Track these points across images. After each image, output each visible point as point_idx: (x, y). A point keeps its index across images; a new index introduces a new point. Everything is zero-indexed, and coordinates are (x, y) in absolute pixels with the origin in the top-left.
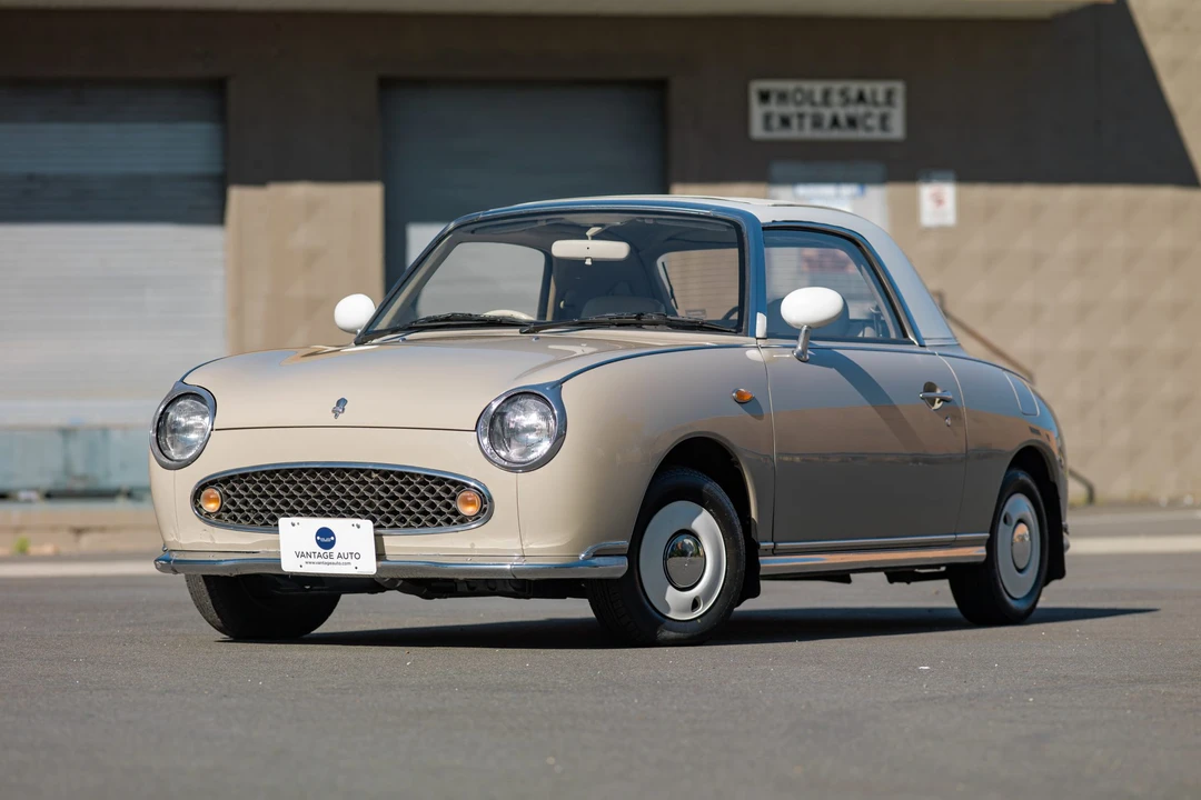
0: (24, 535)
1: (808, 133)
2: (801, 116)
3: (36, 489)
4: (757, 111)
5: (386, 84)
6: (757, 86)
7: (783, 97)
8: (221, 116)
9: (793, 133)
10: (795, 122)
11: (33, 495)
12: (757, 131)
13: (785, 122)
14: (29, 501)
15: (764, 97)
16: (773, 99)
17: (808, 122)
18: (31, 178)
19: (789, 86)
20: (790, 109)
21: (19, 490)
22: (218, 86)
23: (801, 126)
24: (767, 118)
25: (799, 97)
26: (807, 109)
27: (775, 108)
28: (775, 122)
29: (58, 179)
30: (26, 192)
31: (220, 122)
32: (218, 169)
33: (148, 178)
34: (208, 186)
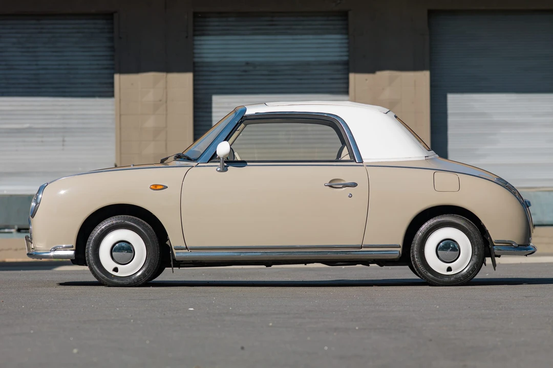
5: (431, 13)
8: (346, 30)
18: (247, 64)
22: (344, 15)
29: (261, 64)
30: (245, 71)
31: (347, 34)
32: (345, 58)
33: (308, 64)
34: (340, 67)
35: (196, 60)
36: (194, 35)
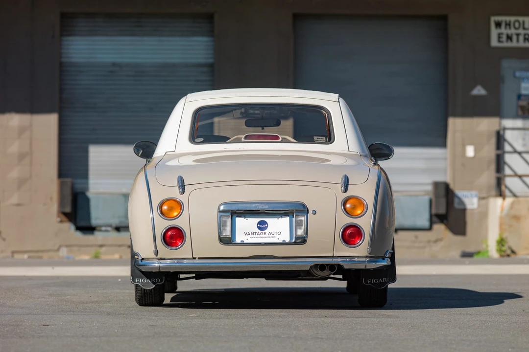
0: (103, 249)
1: (522, 44)
2: (518, 35)
3: (110, 226)
4: (494, 32)
5: (296, 17)
6: (494, 19)
7: (508, 25)
8: (211, 33)
9: (514, 44)
10: (515, 38)
11: (109, 229)
12: (494, 42)
13: (509, 38)
14: (107, 231)
15: (498, 25)
16: (503, 25)
17: (521, 38)
18: (114, 64)
19: (512, 19)
20: (512, 31)
21: (101, 226)
22: (210, 17)
23: (518, 41)
24: (499, 36)
25: (517, 25)
26: (521, 31)
27: (503, 30)
28: (504, 38)
29: (128, 65)
30: (111, 72)
31: (212, 36)
32: (211, 61)
33: (175, 65)
34: (205, 69)
35: (64, 60)
36: (62, 35)
